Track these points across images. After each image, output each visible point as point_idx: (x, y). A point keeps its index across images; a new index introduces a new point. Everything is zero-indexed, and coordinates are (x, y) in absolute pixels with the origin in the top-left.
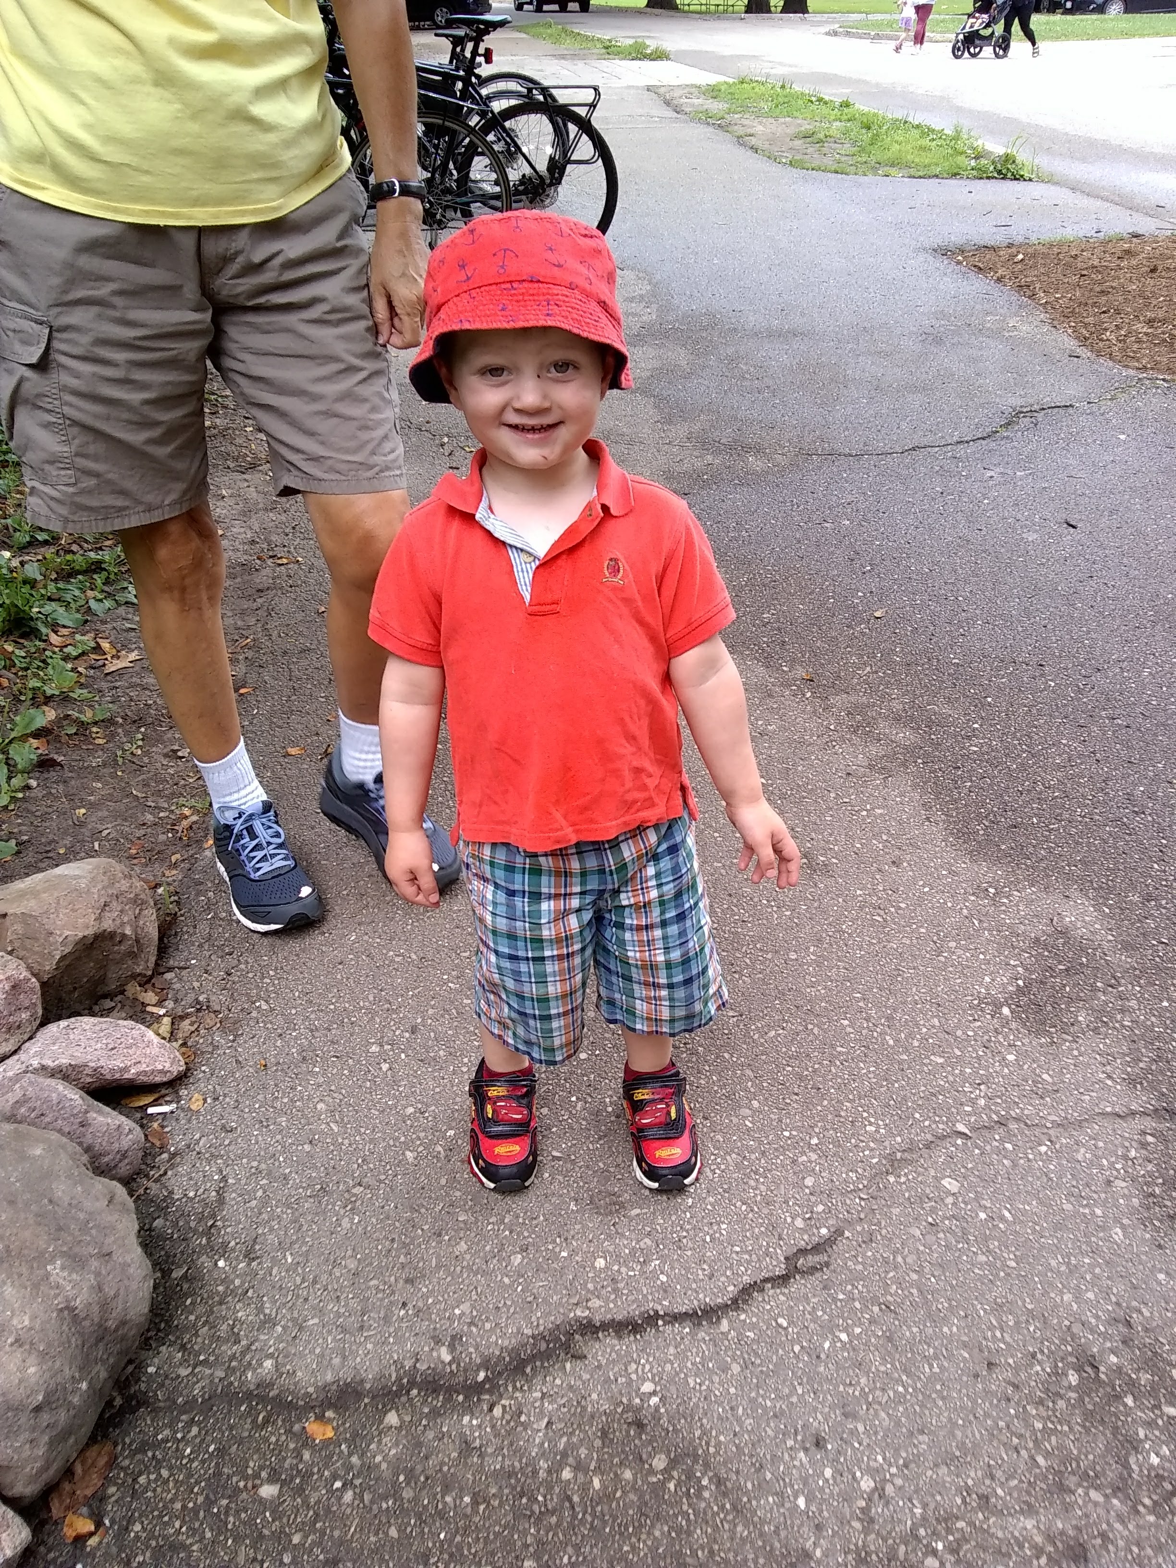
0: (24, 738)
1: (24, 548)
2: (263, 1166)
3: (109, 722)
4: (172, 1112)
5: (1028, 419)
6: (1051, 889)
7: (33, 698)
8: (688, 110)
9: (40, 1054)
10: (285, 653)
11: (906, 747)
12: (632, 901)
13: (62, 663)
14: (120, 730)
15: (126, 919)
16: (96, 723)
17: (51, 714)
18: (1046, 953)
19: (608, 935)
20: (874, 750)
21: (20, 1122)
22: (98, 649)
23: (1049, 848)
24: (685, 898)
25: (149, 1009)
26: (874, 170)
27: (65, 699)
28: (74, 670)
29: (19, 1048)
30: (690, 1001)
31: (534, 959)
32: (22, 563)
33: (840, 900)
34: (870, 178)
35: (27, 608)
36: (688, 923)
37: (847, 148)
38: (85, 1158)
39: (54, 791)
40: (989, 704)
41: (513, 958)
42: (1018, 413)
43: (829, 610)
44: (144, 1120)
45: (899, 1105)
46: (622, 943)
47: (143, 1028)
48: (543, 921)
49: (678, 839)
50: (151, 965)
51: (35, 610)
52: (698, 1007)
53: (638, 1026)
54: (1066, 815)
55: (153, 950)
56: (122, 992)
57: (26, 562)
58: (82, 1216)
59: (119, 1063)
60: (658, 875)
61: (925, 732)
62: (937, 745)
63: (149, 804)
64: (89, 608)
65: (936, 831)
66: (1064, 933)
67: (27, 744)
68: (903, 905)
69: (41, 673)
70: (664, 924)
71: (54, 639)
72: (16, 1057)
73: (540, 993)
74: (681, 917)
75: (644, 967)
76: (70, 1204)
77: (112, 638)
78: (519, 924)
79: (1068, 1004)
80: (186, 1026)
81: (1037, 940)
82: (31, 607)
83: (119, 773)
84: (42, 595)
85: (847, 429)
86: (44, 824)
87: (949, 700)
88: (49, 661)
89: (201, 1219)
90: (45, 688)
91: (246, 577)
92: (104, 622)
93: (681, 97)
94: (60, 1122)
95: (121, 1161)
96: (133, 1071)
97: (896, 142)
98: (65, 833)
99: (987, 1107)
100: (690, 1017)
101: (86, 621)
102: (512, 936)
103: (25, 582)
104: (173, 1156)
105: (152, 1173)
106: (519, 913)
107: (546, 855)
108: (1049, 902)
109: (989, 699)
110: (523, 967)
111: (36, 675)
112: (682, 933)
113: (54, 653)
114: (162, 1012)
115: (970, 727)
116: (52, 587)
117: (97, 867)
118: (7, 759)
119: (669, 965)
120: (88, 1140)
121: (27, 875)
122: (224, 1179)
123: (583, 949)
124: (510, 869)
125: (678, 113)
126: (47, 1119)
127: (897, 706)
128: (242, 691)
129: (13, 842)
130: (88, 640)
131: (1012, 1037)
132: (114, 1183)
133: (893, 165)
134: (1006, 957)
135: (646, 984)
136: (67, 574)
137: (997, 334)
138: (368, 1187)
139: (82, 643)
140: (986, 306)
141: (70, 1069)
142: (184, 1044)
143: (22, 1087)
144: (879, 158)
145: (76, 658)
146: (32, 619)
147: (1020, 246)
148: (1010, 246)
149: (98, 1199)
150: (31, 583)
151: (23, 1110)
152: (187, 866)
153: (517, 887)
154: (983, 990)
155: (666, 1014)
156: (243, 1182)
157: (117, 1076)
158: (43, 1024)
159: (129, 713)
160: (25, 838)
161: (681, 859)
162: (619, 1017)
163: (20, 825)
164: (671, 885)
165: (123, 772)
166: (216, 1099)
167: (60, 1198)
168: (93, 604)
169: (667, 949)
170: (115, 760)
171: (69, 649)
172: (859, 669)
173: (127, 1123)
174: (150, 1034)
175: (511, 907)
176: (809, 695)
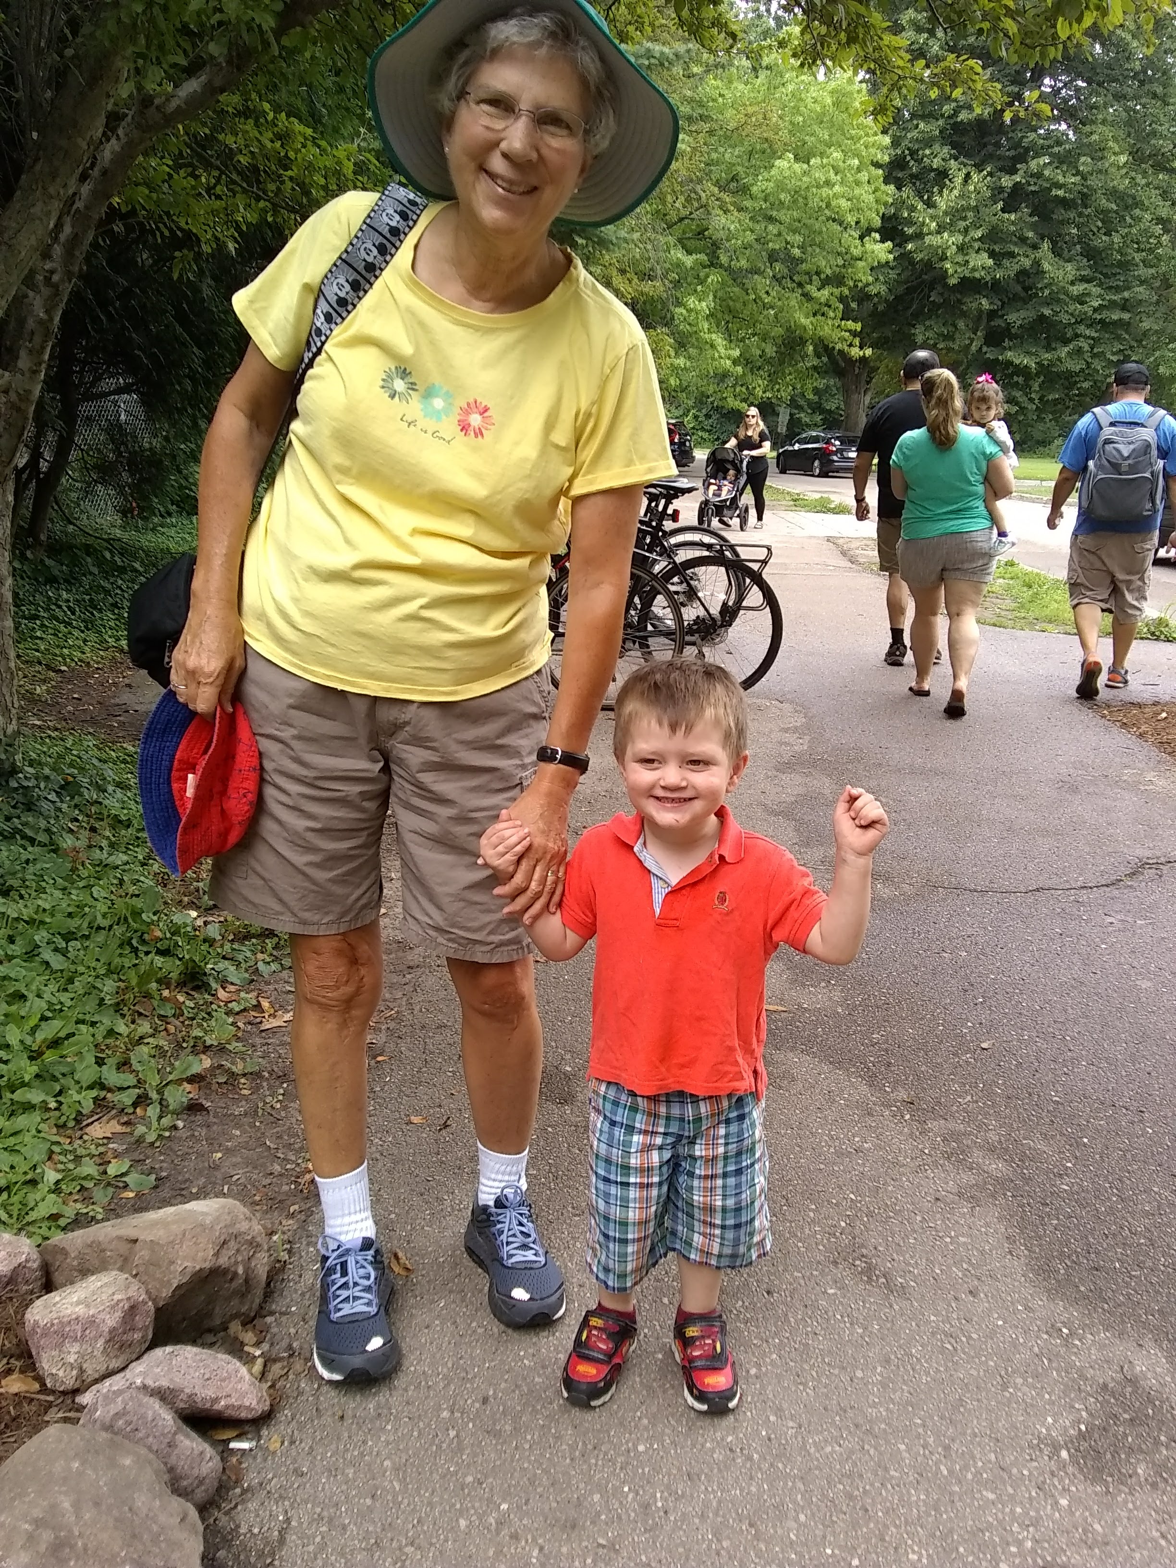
0: (179, 1082)
1: (210, 909)
2: (325, 1514)
3: (258, 1075)
4: (251, 1450)
5: (1153, 871)
6: (1126, 1336)
7: (194, 1046)
8: (862, 560)
9: (144, 1374)
10: (423, 1027)
11: (997, 1179)
12: (703, 1154)
13: (224, 1016)
14: (265, 1084)
15: (240, 1259)
16: (244, 1075)
17: (207, 1062)
18: (1112, 1400)
19: (681, 1180)
20: (967, 1178)
21: (116, 1434)
22: (258, 1007)
23: (1128, 1294)
24: (744, 1157)
25: (246, 1348)
26: (1031, 625)
27: (221, 1049)
28: (233, 1024)
29: (127, 1366)
30: (736, 1243)
31: (622, 1183)
32: (206, 923)
33: (914, 1324)
34: (1027, 633)
35: (202, 964)
36: (744, 1178)
37: (1009, 603)
38: (166, 1477)
39: (196, 1134)
40: (1085, 1145)
41: (606, 1180)
42: (1144, 865)
43: (937, 1036)
44: (225, 1452)
45: (944, 1538)
46: (690, 1189)
47: (238, 1364)
48: (633, 1150)
49: (747, 1110)
50: (255, 1306)
51: (210, 966)
52: (742, 1249)
53: (692, 1256)
54: (1149, 1263)
55: (259, 1292)
56: (226, 1329)
57: (209, 923)
58: (155, 1528)
59: (210, 1393)
60: (727, 1136)
61: (1018, 1166)
62: (1027, 1180)
63: (279, 1155)
64: (257, 969)
65: (1017, 1266)
66: (1133, 1382)
67: (181, 1088)
68: (975, 1336)
69: (205, 1024)
70: (725, 1175)
71: (222, 994)
72: (122, 1375)
73: (623, 1216)
74: (739, 1172)
75: (704, 1209)
76: (147, 1515)
77: (272, 999)
78: (615, 1150)
79: (1128, 1456)
80: (276, 1369)
81: (1105, 1386)
82: (206, 964)
83: (258, 1124)
84: (218, 954)
85: (975, 865)
86: (183, 1163)
87: (1045, 1136)
88: (214, 1014)
89: (261, 1555)
90: (206, 1038)
91: (400, 954)
92: (268, 983)
93: (857, 549)
94: (151, 1439)
95: (198, 1487)
96: (223, 1403)
97: (1056, 601)
98: (201, 1173)
99: (1033, 1550)
100: (734, 1256)
101: (253, 980)
102: (608, 1161)
103: (205, 941)
104: (244, 1491)
105: (223, 1505)
106: (616, 1141)
107: (643, 1097)
108: (1122, 1349)
109: (1085, 1140)
110: (613, 1190)
111: (200, 1025)
112: (738, 1186)
113: (219, 1007)
114: (258, 1353)
115: (1063, 1165)
116: (227, 947)
117: (224, 1207)
118: (161, 1099)
119: (724, 1210)
120: (173, 1460)
121: (159, 1208)
122: (288, 1520)
123: (660, 1184)
124: (616, 1103)
125: (852, 563)
126: (140, 1435)
127: (993, 1137)
128: (380, 1059)
129: (153, 1177)
130: (250, 998)
131: (1067, 1481)
132: (189, 1504)
133: (1050, 622)
134: (1071, 1400)
135: (705, 1222)
136: (243, 936)
137: (1133, 787)
138: (419, 1548)
139: (246, 1000)
140: (1125, 760)
141: (168, 1392)
142: (272, 1386)
143: (123, 1401)
144: (1037, 614)
145: (238, 1013)
146: (205, 974)
147: (1166, 704)
148: (1156, 703)
149: (172, 1515)
150: (210, 942)
151: (121, 1422)
152: (303, 1218)
153: (618, 1119)
154: (1044, 1431)
155: (716, 1250)
156: (304, 1526)
157: (208, 1405)
158: (150, 1348)
159: (276, 1069)
160: (164, 1174)
161: (745, 1126)
162: (678, 1246)
163: (162, 1161)
164: (735, 1145)
165: (261, 1122)
166: (292, 1442)
167: (139, 1508)
168: (261, 966)
169: (725, 1196)
170: (256, 1112)
171: (233, 1005)
172: (960, 1096)
173: (209, 1450)
174: (244, 1371)
175: (611, 1136)
176: (907, 1117)
